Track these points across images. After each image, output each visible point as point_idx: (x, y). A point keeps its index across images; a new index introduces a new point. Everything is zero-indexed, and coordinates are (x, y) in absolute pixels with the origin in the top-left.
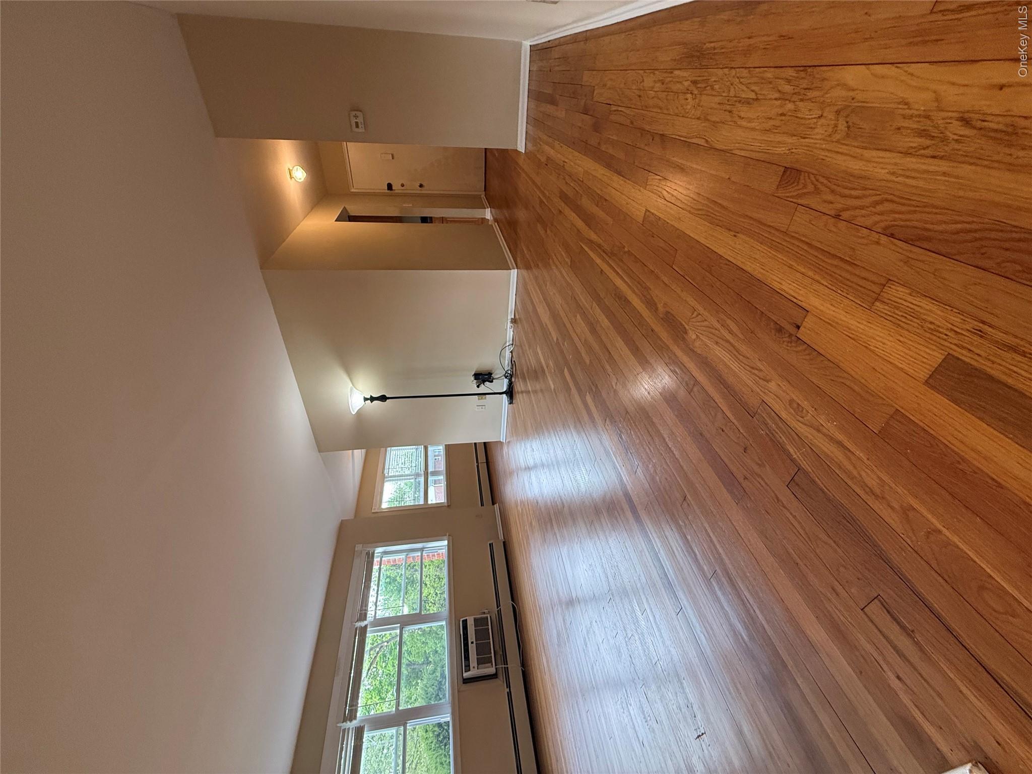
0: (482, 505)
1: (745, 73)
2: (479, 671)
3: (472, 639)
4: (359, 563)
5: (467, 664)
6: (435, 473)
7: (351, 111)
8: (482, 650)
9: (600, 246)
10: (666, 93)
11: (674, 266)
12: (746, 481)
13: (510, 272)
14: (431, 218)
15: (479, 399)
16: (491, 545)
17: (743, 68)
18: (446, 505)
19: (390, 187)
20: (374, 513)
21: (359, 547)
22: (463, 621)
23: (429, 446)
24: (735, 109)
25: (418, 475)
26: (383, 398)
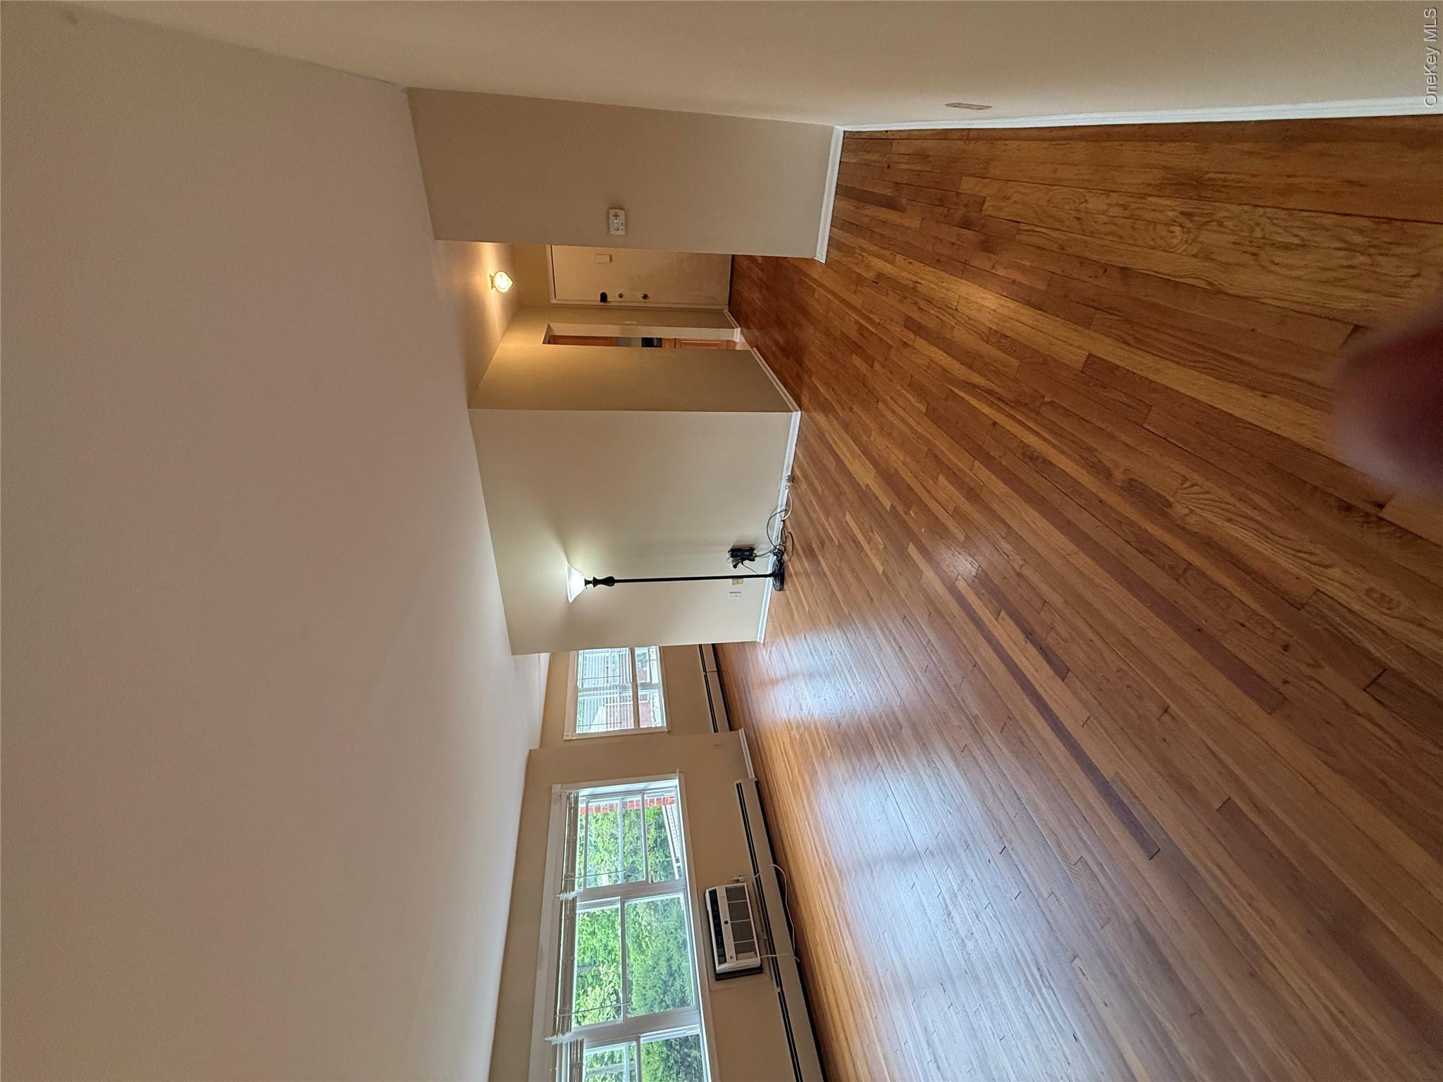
0: (716, 730)
1: (1283, 214)
2: (739, 962)
3: (725, 917)
4: (558, 812)
5: (721, 953)
6: (645, 686)
7: (612, 208)
8: (741, 933)
9: (991, 392)
10: (1132, 221)
11: (1144, 426)
12: (1287, 685)
13: (791, 416)
14: (660, 340)
15: (733, 584)
16: (739, 786)
17: (1278, 208)
18: (666, 730)
19: (604, 297)
20: (566, 741)
21: (557, 788)
22: (710, 892)
23: (636, 649)
24: (1262, 253)
25: (624, 688)
26: (609, 581)
